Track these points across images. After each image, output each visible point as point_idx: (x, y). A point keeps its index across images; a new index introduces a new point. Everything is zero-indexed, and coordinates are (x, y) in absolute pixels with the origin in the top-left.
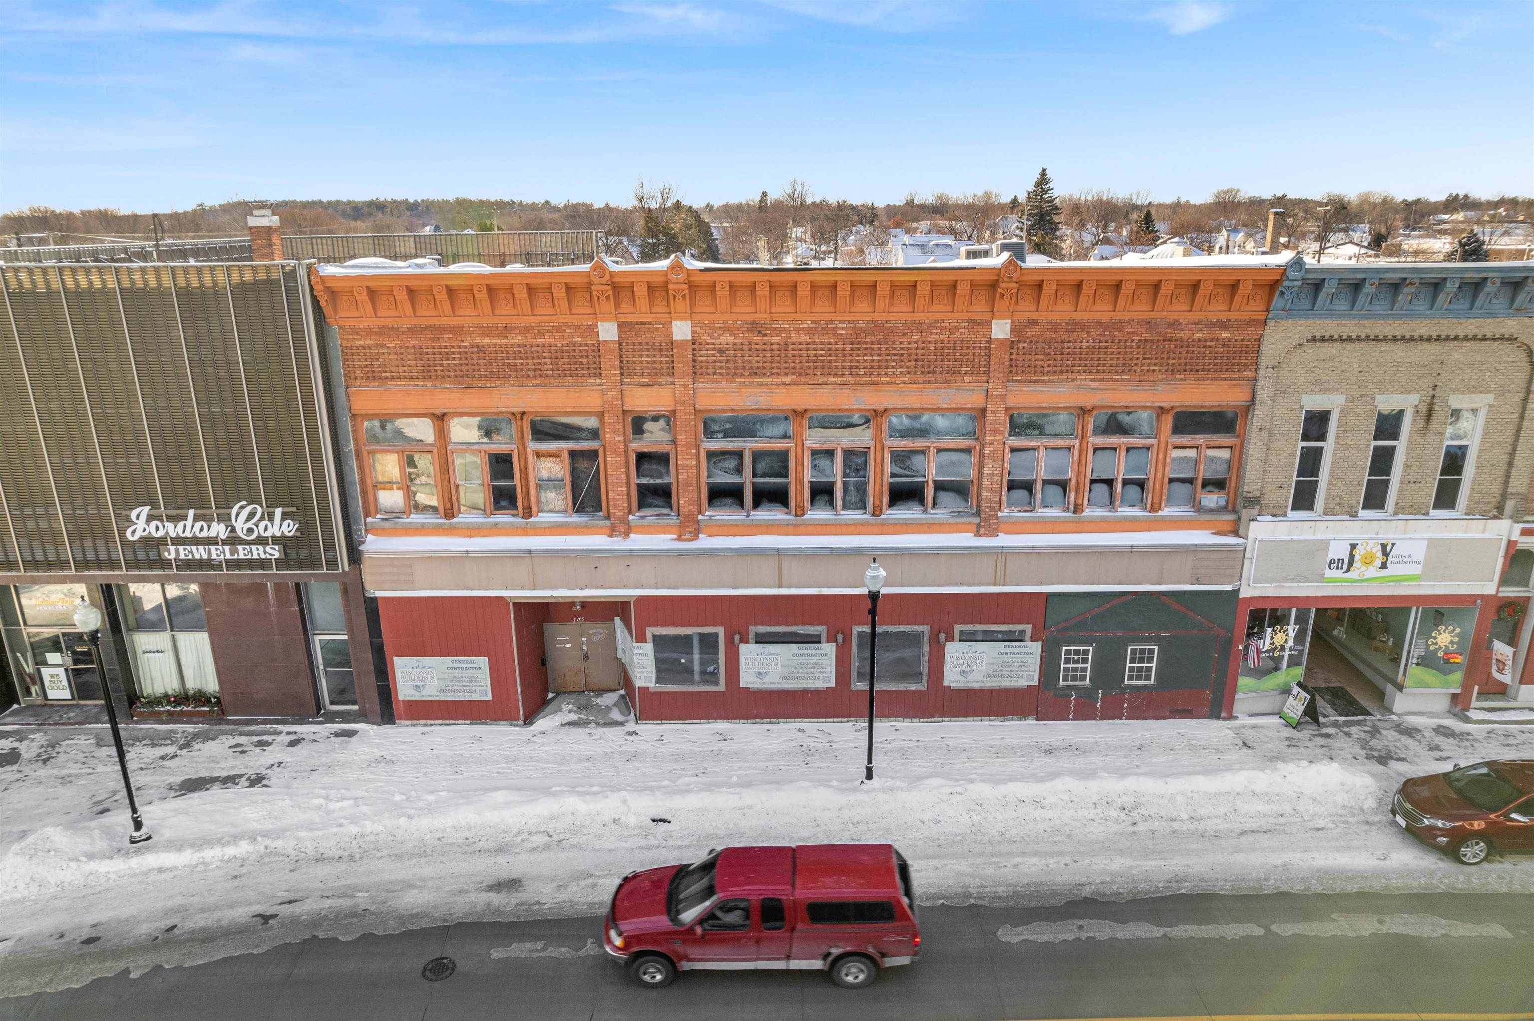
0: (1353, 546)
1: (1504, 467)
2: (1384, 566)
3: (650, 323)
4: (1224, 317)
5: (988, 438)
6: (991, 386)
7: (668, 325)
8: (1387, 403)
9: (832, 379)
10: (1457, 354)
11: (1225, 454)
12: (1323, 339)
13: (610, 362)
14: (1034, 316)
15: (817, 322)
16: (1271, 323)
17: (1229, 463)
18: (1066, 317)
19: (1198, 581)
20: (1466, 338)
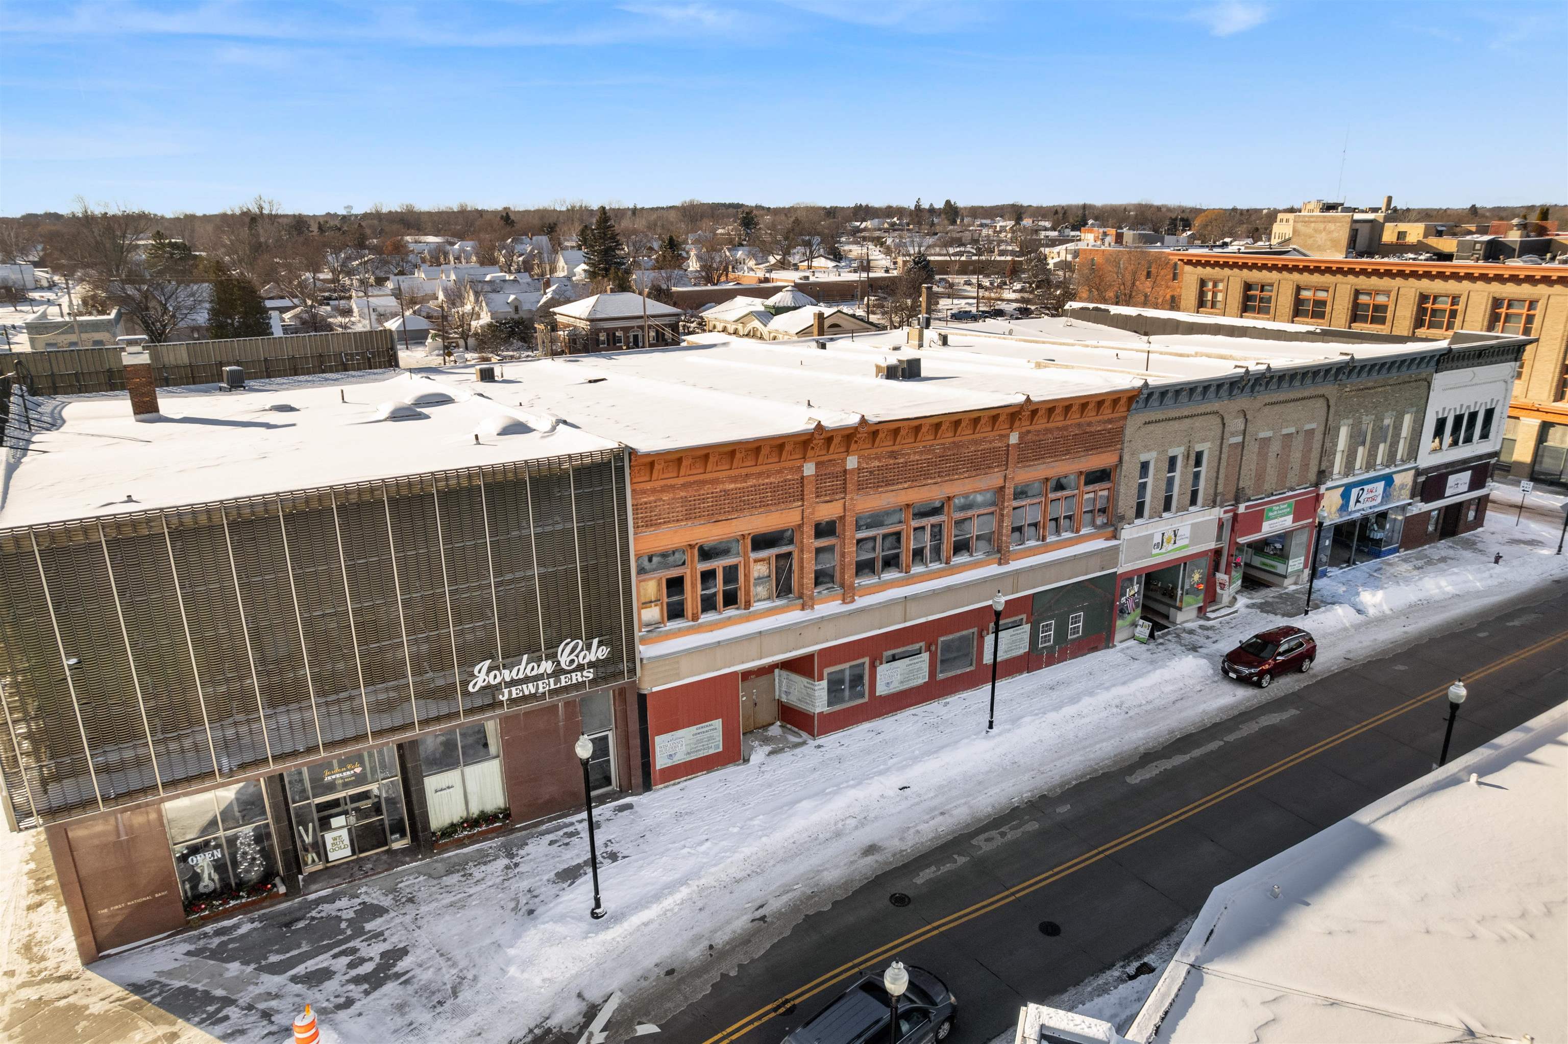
0: (1163, 534)
1: (1214, 480)
2: (1175, 543)
3: (835, 460)
4: (1110, 416)
5: (1006, 504)
6: (1007, 472)
7: (844, 460)
8: (1172, 453)
9: (930, 481)
10: (1198, 422)
11: (1105, 493)
12: (1149, 423)
13: (809, 489)
14: (1029, 428)
15: (924, 447)
16: (1129, 417)
17: (1108, 497)
18: (1044, 426)
19: (1103, 569)
20: (1201, 415)
